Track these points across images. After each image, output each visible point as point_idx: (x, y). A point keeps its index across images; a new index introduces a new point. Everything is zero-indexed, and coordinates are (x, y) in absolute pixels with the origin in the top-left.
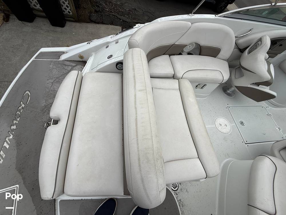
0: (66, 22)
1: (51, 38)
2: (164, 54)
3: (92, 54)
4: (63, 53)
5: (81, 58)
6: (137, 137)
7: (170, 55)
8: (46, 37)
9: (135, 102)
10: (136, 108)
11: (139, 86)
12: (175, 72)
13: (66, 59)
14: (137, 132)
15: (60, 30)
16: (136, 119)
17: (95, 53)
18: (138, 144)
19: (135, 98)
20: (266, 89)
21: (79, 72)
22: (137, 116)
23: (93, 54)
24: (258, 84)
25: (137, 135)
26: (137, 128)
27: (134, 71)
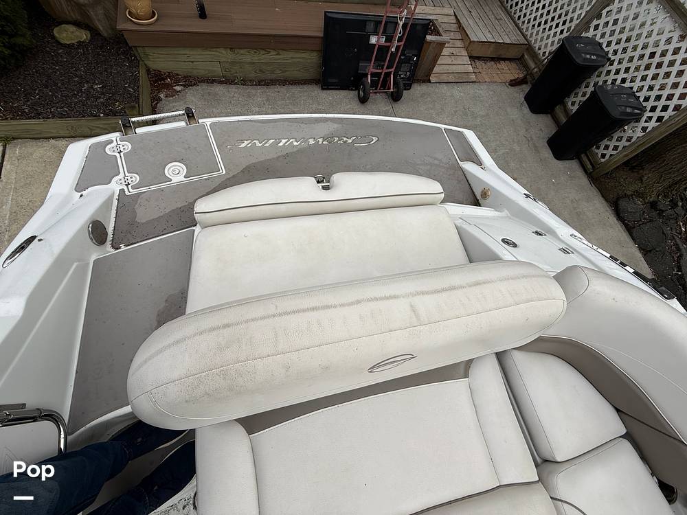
0: (573, 159)
1: (517, 148)
2: (618, 411)
3: (504, 211)
4: (480, 163)
5: (481, 195)
6: (280, 315)
7: (628, 436)
8: (513, 141)
9: (376, 299)
10: (358, 302)
11: (426, 304)
12: (566, 465)
13: (468, 171)
14: (294, 312)
15: (547, 155)
16: (328, 307)
17: (508, 216)
18: (263, 318)
21: (443, 195)
22: (335, 307)
23: (503, 213)
26: (303, 311)
27: (470, 286)
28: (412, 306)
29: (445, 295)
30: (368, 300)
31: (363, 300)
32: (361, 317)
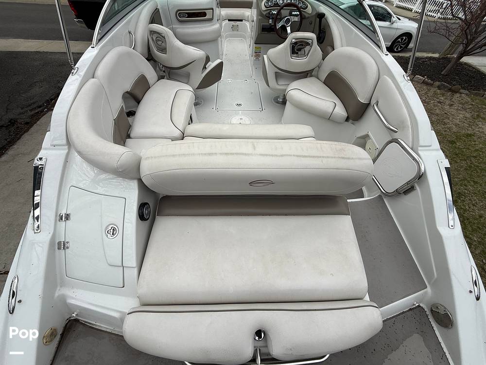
6: (320, 157)
7: (129, 137)
9: (272, 156)
10: (282, 156)
11: (246, 149)
14: (314, 157)
16: (298, 156)
18: (328, 157)
19: (267, 155)
20: (212, 65)
22: (294, 155)
24: (205, 68)
25: (318, 157)
28: (255, 149)
29: (234, 152)
30: (276, 156)
31: (279, 156)
32: (282, 148)
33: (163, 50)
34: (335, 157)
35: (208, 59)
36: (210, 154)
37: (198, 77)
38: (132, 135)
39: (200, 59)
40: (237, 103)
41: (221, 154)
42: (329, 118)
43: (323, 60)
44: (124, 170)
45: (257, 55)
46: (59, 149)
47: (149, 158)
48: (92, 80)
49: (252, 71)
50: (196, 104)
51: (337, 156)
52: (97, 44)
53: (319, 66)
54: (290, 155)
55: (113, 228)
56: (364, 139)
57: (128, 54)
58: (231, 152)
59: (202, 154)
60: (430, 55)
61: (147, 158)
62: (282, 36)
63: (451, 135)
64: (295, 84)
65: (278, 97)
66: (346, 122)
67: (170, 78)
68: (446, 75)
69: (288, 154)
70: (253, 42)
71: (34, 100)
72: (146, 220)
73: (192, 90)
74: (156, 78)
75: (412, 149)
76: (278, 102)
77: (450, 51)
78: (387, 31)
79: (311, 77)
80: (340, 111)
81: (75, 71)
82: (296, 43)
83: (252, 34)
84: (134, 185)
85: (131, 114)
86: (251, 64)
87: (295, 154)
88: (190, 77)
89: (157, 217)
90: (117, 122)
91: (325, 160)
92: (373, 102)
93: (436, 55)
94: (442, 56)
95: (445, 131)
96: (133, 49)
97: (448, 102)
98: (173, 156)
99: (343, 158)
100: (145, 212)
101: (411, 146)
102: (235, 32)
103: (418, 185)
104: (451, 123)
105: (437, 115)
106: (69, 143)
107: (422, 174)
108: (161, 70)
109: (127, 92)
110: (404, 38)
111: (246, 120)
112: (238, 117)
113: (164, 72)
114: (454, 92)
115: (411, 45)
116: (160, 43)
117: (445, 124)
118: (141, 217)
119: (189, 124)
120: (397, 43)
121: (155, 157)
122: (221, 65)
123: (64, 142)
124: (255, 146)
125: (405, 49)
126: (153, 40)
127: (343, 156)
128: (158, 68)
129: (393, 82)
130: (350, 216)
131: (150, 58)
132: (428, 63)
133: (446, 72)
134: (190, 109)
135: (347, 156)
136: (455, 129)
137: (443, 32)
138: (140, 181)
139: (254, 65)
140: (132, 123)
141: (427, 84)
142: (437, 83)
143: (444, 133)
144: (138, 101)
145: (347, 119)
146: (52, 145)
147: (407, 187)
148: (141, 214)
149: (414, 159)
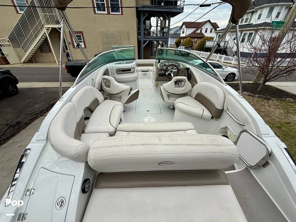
7: (83, 132)
9: (172, 145)
10: (178, 145)
16: (188, 145)
18: (207, 145)
19: (168, 145)
20: (133, 92)
24: (130, 93)
25: (201, 145)
28: (160, 141)
29: (148, 143)
30: (174, 145)
31: (176, 145)
33: (109, 86)
34: (211, 145)
35: (131, 89)
36: (133, 145)
37: (126, 98)
38: (85, 131)
39: (127, 90)
40: (147, 110)
41: (139, 145)
42: (201, 117)
43: (192, 88)
44: (78, 157)
45: (157, 86)
46: (40, 143)
47: (94, 148)
48: (70, 103)
49: (155, 93)
50: (124, 111)
51: (213, 144)
52: (75, 85)
53: (191, 91)
54: (183, 144)
55: (62, 200)
56: (225, 129)
57: (91, 89)
58: (146, 143)
59: (127, 145)
60: (248, 82)
61: (93, 148)
62: (169, 78)
63: (276, 123)
64: (179, 100)
65: (170, 106)
66: (212, 119)
67: (110, 99)
68: (260, 91)
69: (182, 143)
70: (154, 80)
71: (34, 111)
72: (86, 192)
73: (122, 105)
74: (103, 99)
75: (258, 136)
76: (170, 109)
77: (258, 80)
78: (222, 73)
79: (187, 96)
80: (207, 114)
81: (61, 99)
82: (177, 81)
83: (154, 76)
84: (82, 166)
85: (87, 118)
86: (154, 90)
87: (186, 144)
88: (122, 98)
89: (94, 189)
90: (78, 124)
91: (205, 147)
92: (225, 109)
93: (251, 82)
94: (254, 83)
95: (272, 121)
96: (93, 86)
97: (267, 105)
98: (110, 147)
99: (217, 145)
100: (87, 186)
101: (256, 134)
102: (145, 76)
103: (270, 160)
104: (273, 116)
105: (264, 112)
106: (48, 139)
107: (271, 153)
108: (106, 95)
109: (87, 108)
110: (232, 75)
111: (153, 120)
112: (147, 118)
113: (108, 95)
114: (268, 99)
115: (236, 78)
116: (107, 83)
117: (270, 117)
118: (83, 191)
119: (120, 124)
120: (228, 77)
121: (98, 148)
122: (138, 92)
123: (45, 137)
124: (161, 139)
125: (234, 80)
126: (104, 82)
127: (216, 144)
128: (105, 94)
129: (234, 98)
130: (230, 186)
131: (101, 90)
132: (248, 86)
133: (259, 90)
134: (121, 115)
135: (219, 144)
136: (277, 120)
137: (251, 72)
138: (87, 163)
139: (155, 90)
140: (87, 124)
141: (251, 96)
142: (257, 95)
143: (271, 122)
144: (92, 112)
145: (212, 118)
146: (36, 141)
147: (264, 162)
148: (83, 188)
149: (262, 143)
